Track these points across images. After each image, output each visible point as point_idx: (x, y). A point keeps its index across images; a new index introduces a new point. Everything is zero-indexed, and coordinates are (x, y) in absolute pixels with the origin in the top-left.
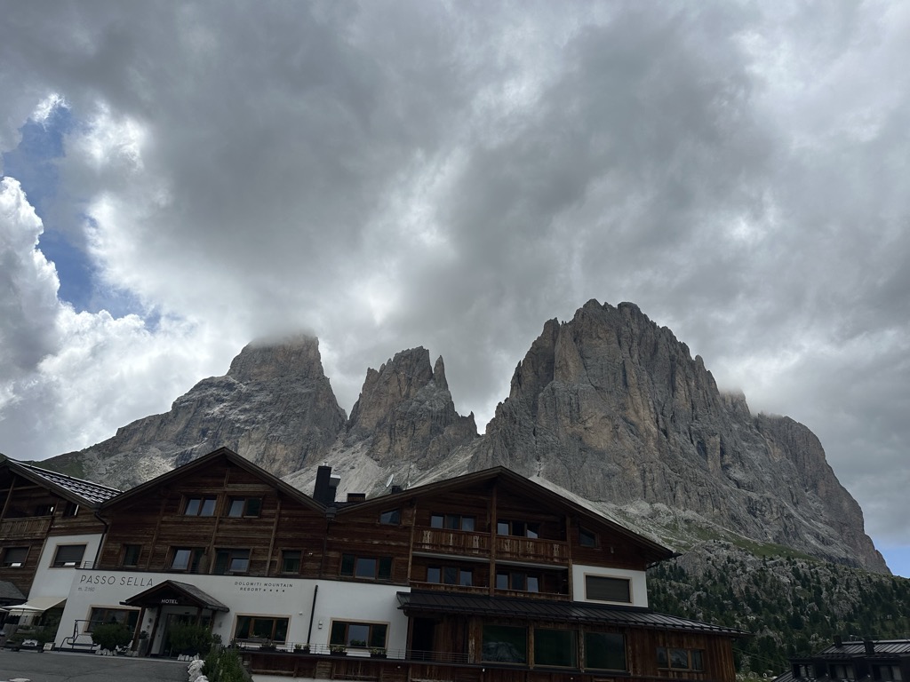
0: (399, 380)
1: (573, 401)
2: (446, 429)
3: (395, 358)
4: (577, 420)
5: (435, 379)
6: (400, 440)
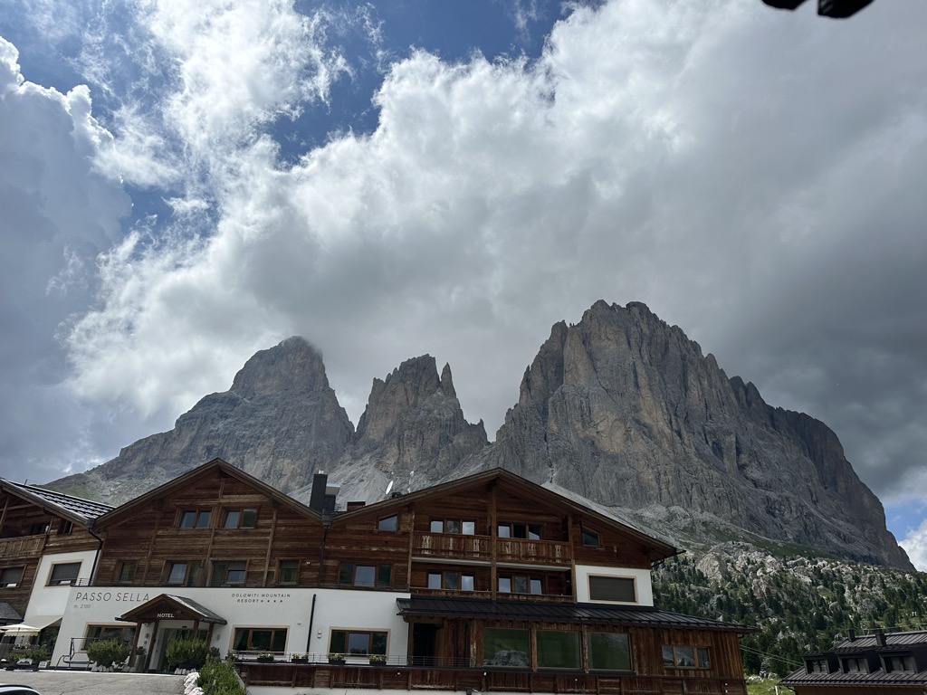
0: (406, 390)
1: (584, 404)
2: (456, 437)
3: (401, 367)
4: (589, 424)
5: (442, 387)
6: (409, 451)
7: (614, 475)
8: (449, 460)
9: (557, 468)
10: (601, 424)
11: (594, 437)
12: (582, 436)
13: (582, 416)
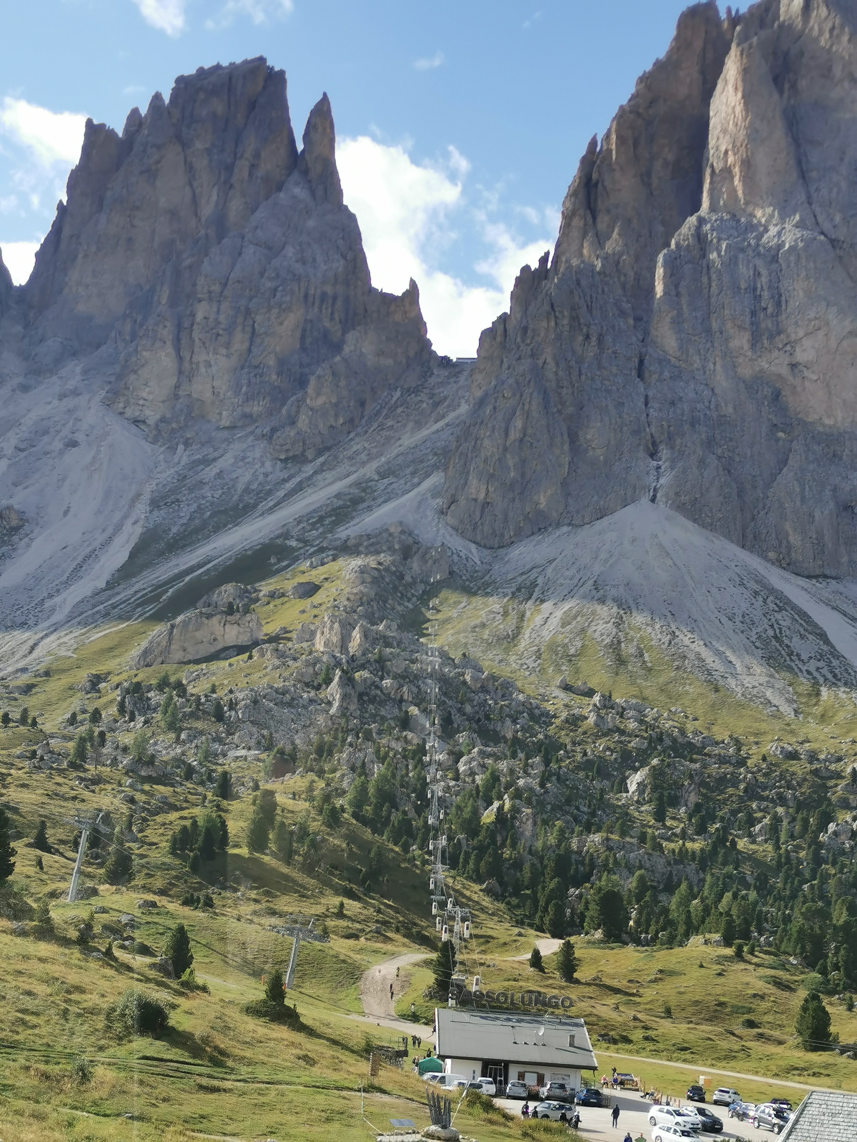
0: (190, 168)
1: (764, 279)
2: (350, 337)
3: (176, 93)
4: (771, 337)
5: (305, 172)
6: (209, 365)
7: (828, 493)
8: (336, 405)
9: (673, 462)
10: (807, 343)
11: (780, 376)
12: (746, 371)
13: (753, 313)
